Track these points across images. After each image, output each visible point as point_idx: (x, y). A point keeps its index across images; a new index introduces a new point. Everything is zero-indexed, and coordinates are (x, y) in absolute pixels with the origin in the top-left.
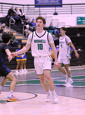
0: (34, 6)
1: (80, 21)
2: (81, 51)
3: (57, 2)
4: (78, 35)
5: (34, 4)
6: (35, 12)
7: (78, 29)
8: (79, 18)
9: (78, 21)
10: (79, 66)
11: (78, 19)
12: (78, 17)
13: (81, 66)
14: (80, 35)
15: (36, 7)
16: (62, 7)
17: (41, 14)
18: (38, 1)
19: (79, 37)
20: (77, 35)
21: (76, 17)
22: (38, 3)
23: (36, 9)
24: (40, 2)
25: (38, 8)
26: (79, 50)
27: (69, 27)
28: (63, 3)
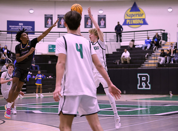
0: (6, 33)
1: (52, 48)
2: (52, 78)
3: (29, 29)
4: (50, 62)
5: (6, 30)
6: (7, 38)
7: (49, 57)
8: (51, 46)
9: (50, 48)
10: (50, 93)
11: (49, 47)
12: (50, 44)
13: (51, 93)
14: (52, 62)
15: (8, 33)
16: (34, 34)
17: (13, 40)
18: (10, 28)
19: (50, 64)
20: (48, 62)
21: (48, 45)
22: (10, 30)
23: (8, 35)
24: (13, 28)
25: (11, 35)
26: (50, 77)
27: (41, 54)
28: (35, 31)
